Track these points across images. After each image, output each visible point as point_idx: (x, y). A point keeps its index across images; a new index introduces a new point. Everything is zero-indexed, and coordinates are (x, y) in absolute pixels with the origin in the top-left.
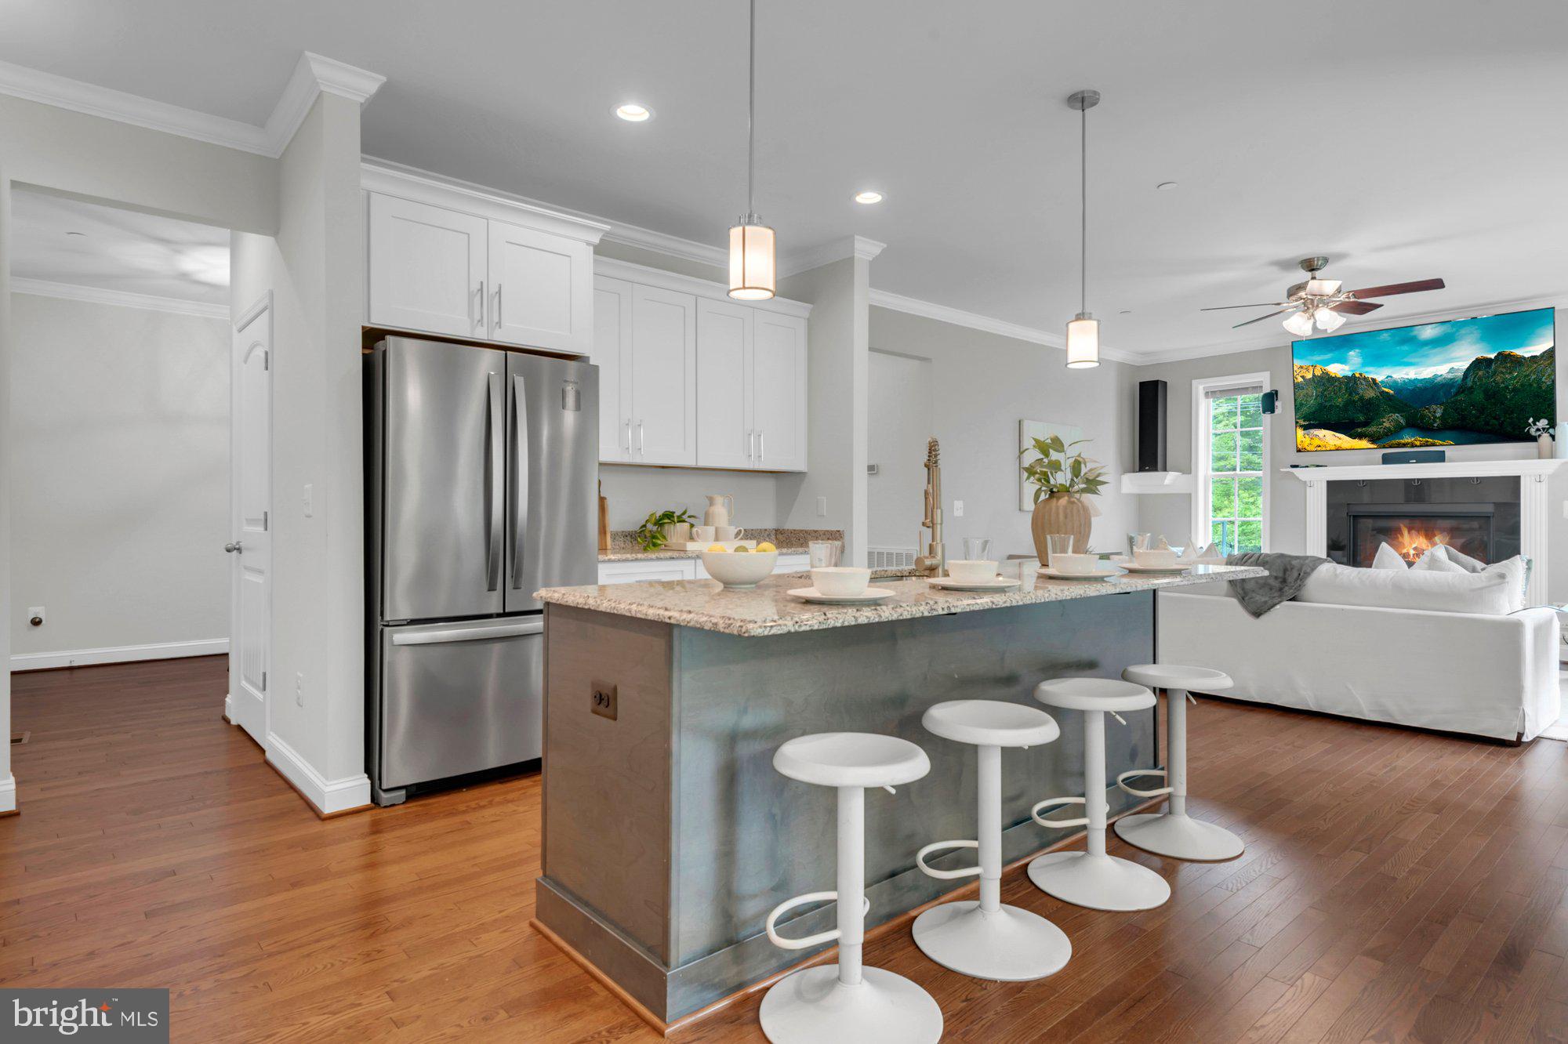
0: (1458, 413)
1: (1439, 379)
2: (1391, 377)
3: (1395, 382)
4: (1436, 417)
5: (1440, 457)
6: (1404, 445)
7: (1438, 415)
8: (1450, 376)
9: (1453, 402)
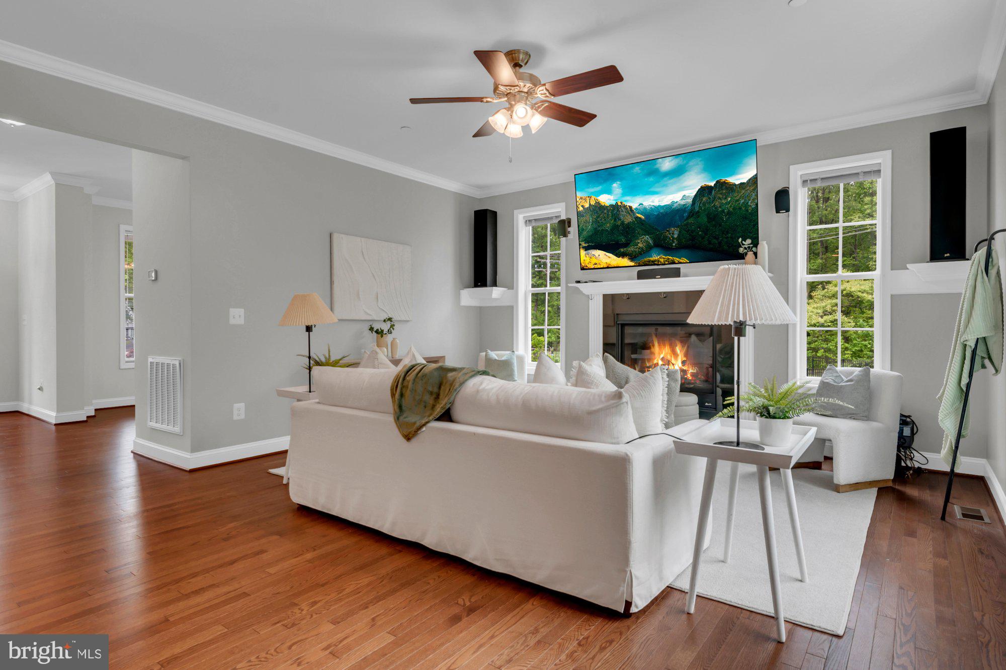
0: (690, 235)
1: (675, 205)
2: (642, 204)
3: (645, 208)
4: (673, 238)
5: (676, 273)
6: (653, 263)
7: (676, 236)
8: (683, 202)
9: (687, 225)
